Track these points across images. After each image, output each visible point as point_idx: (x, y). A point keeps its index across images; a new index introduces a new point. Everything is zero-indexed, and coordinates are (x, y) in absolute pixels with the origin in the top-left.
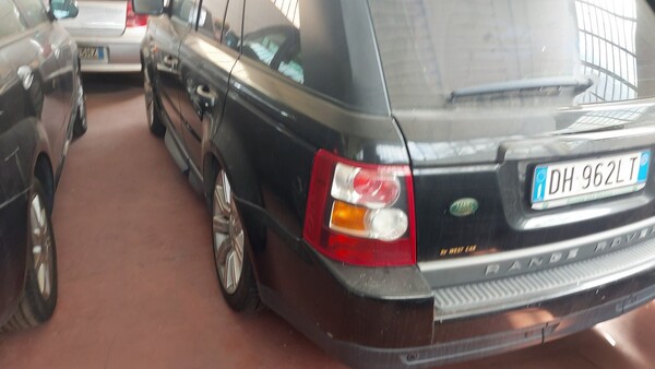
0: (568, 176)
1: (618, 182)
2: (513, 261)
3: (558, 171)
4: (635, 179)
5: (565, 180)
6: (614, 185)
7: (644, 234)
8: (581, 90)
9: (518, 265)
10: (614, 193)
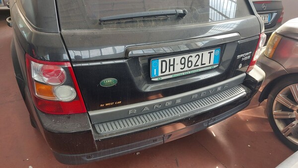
0: (172, 63)
1: (202, 64)
2: (144, 107)
3: (165, 61)
4: (212, 63)
5: (170, 65)
6: (200, 66)
7: (219, 89)
8: (181, 16)
9: (147, 109)
10: (200, 70)
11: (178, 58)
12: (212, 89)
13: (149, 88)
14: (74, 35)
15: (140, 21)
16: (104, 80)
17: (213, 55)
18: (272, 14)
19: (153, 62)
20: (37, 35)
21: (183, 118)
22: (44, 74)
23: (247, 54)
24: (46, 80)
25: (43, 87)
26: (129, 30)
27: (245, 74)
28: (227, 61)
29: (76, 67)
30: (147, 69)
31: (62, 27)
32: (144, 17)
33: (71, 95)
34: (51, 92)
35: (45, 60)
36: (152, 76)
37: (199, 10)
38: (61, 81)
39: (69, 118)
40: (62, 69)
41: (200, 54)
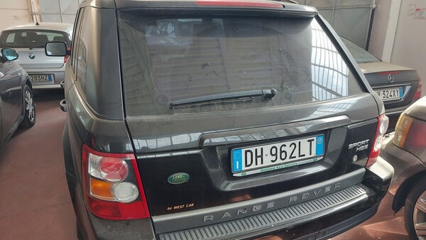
0: (259, 154)
1: (300, 156)
2: (223, 212)
3: (250, 151)
4: (314, 153)
5: (257, 157)
6: (297, 158)
7: (328, 189)
8: (269, 97)
9: (228, 214)
10: (298, 163)
11: (267, 148)
12: (317, 190)
13: (230, 187)
14: (140, 123)
15: (218, 104)
16: (173, 176)
17: (314, 143)
18: (404, 87)
19: (235, 153)
20: (98, 123)
21: (278, 229)
22: (102, 169)
23: (363, 142)
24: (104, 175)
25: (100, 185)
26: (205, 114)
27: (363, 170)
28: (335, 151)
29: (140, 159)
30: (227, 162)
31: (127, 113)
32: (223, 99)
33: (132, 194)
34: (109, 190)
35: (104, 151)
36: (234, 170)
37: (292, 89)
38: (122, 176)
39: (128, 224)
40: (124, 162)
41: (297, 142)
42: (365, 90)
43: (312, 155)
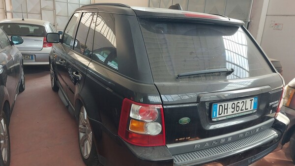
0: (226, 108)
2: (205, 143)
3: (221, 105)
5: (225, 109)
6: (244, 111)
7: (257, 130)
9: (208, 144)
10: (244, 114)
11: (230, 104)
12: (252, 130)
13: (212, 127)
14: (164, 86)
15: (203, 76)
16: (182, 119)
17: (253, 101)
19: (214, 106)
23: (276, 102)
29: (166, 109)
30: (210, 111)
31: (154, 80)
32: (205, 73)
36: (212, 117)
39: (153, 149)
40: (156, 110)
41: (245, 101)
42: (274, 71)
43: (252, 109)
